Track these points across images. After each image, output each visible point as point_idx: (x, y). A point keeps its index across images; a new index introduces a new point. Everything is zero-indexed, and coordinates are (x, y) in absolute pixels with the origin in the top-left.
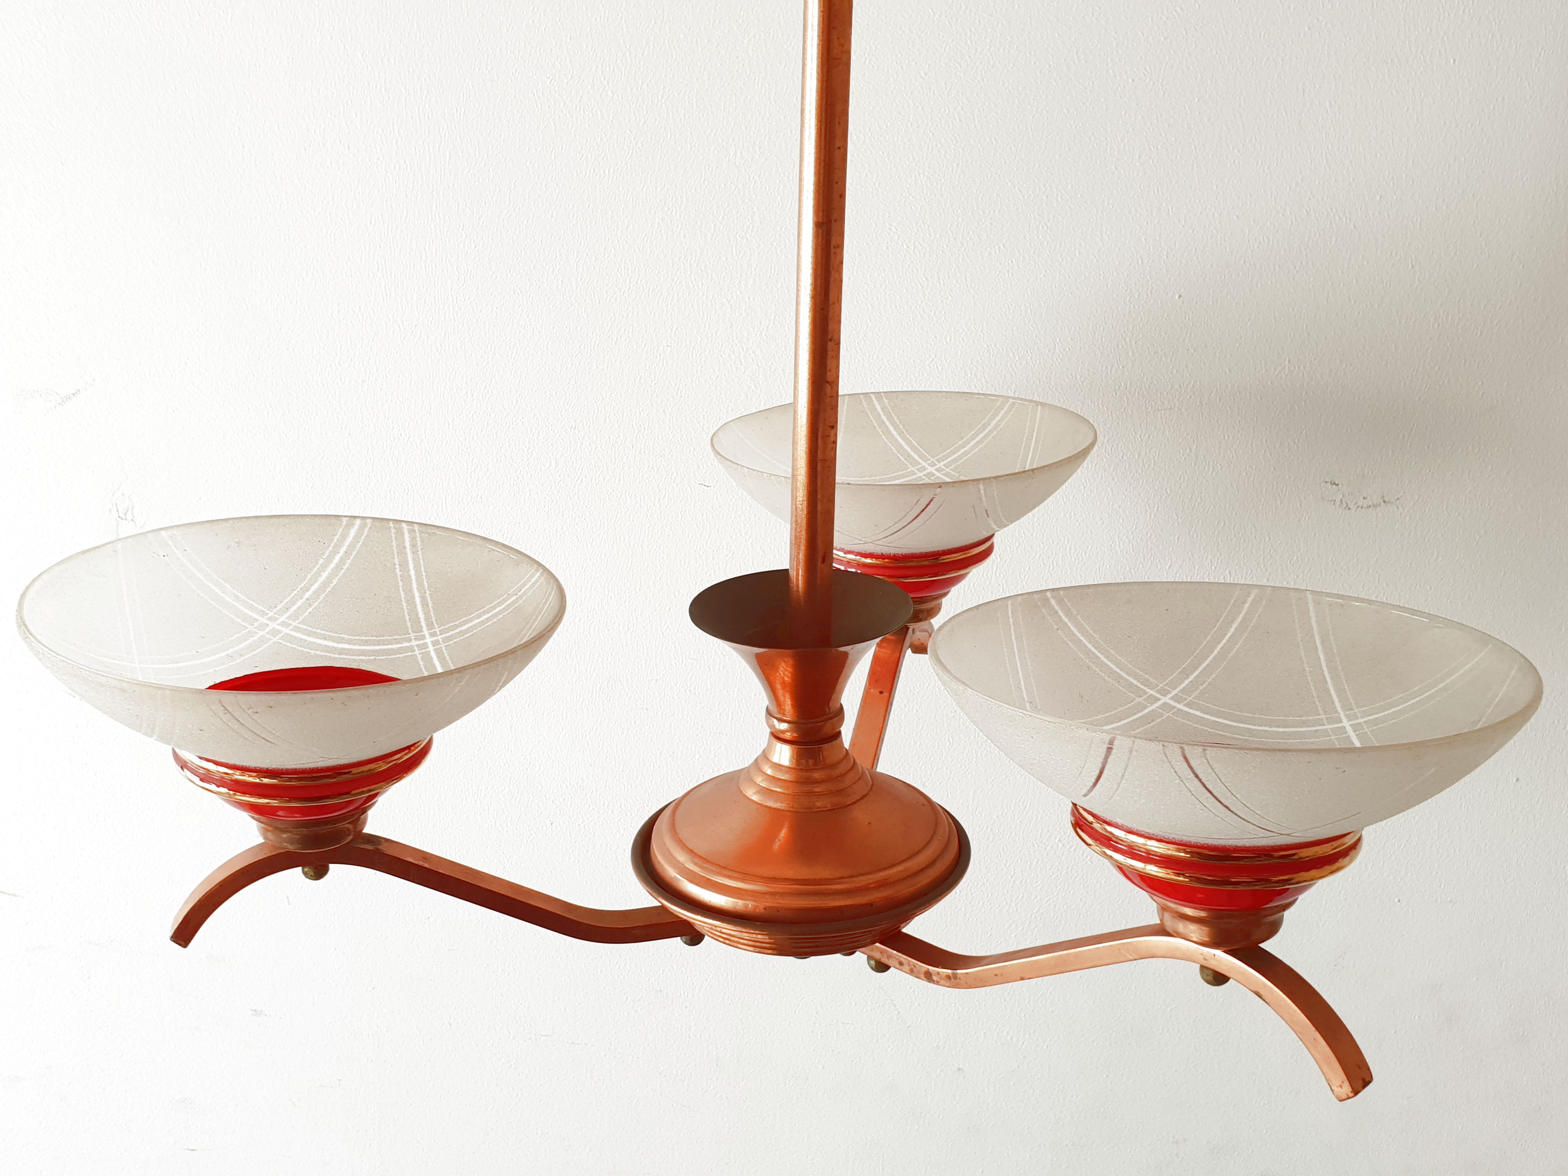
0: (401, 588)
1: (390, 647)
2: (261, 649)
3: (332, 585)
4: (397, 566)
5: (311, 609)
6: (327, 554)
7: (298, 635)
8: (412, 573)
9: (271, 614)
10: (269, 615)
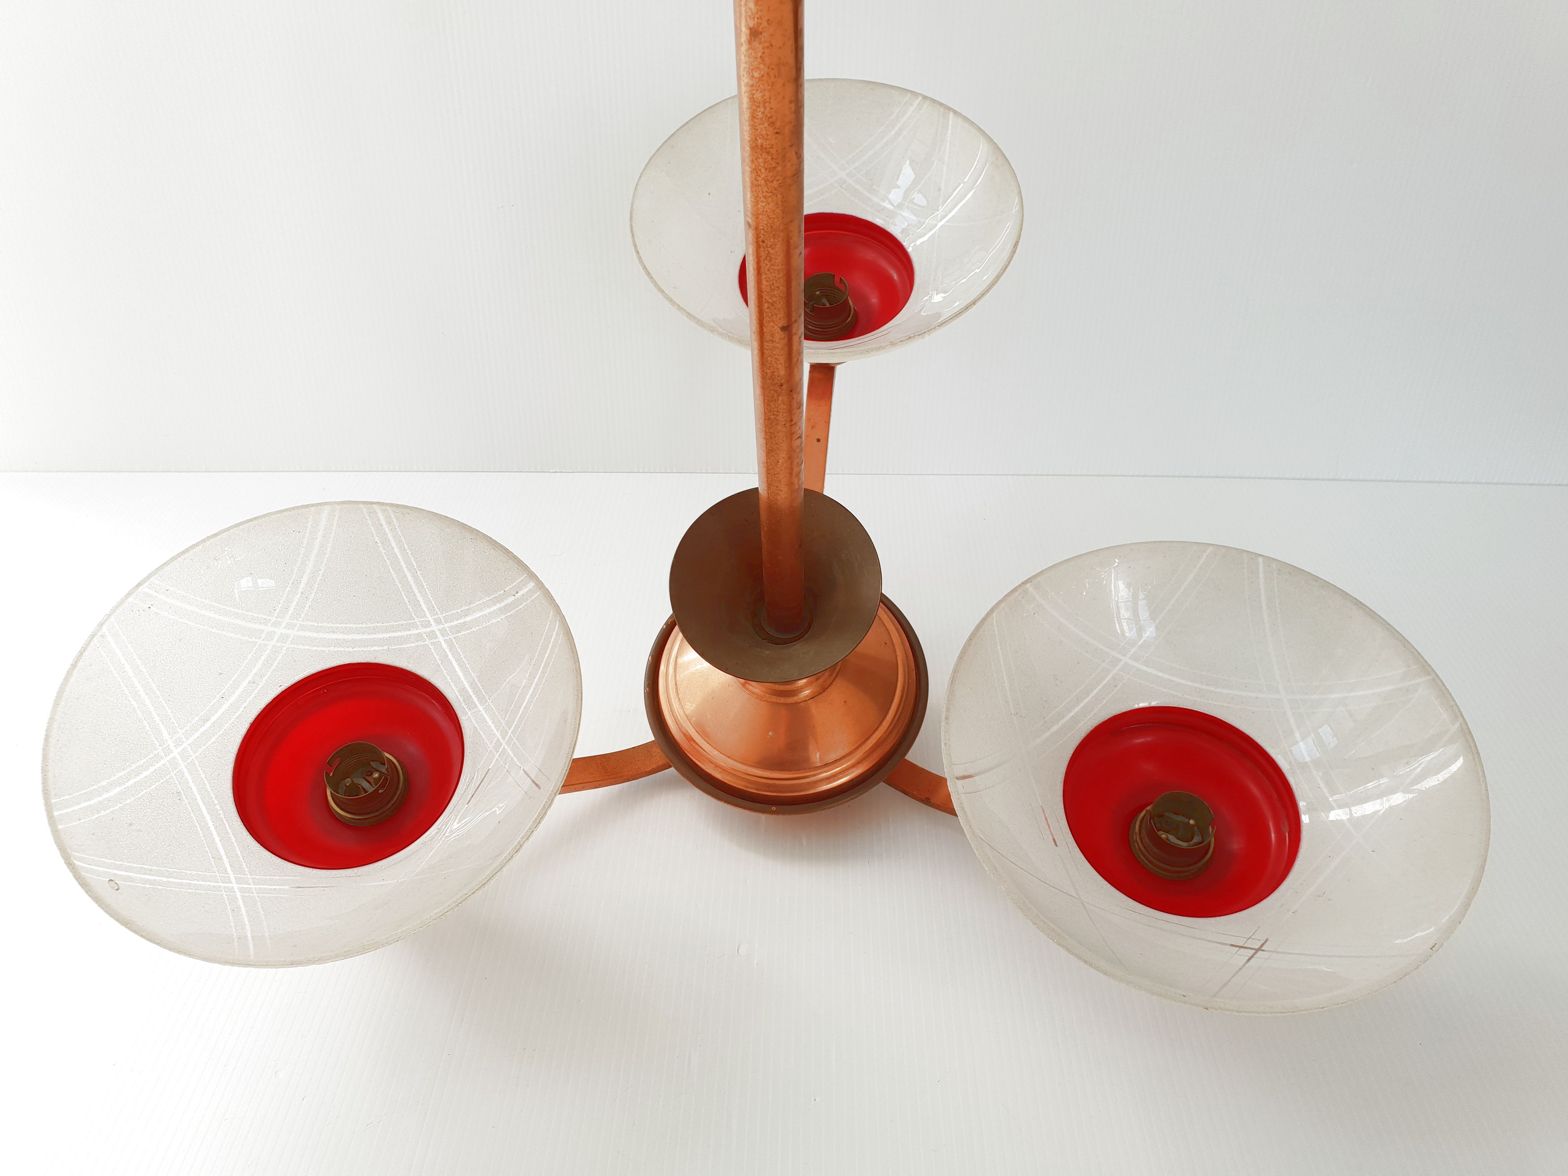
0: (390, 567)
1: (398, 634)
2: (277, 662)
3: (321, 573)
4: (379, 544)
5: (309, 603)
6: (305, 542)
7: (307, 634)
8: (396, 550)
9: (273, 619)
10: (272, 621)
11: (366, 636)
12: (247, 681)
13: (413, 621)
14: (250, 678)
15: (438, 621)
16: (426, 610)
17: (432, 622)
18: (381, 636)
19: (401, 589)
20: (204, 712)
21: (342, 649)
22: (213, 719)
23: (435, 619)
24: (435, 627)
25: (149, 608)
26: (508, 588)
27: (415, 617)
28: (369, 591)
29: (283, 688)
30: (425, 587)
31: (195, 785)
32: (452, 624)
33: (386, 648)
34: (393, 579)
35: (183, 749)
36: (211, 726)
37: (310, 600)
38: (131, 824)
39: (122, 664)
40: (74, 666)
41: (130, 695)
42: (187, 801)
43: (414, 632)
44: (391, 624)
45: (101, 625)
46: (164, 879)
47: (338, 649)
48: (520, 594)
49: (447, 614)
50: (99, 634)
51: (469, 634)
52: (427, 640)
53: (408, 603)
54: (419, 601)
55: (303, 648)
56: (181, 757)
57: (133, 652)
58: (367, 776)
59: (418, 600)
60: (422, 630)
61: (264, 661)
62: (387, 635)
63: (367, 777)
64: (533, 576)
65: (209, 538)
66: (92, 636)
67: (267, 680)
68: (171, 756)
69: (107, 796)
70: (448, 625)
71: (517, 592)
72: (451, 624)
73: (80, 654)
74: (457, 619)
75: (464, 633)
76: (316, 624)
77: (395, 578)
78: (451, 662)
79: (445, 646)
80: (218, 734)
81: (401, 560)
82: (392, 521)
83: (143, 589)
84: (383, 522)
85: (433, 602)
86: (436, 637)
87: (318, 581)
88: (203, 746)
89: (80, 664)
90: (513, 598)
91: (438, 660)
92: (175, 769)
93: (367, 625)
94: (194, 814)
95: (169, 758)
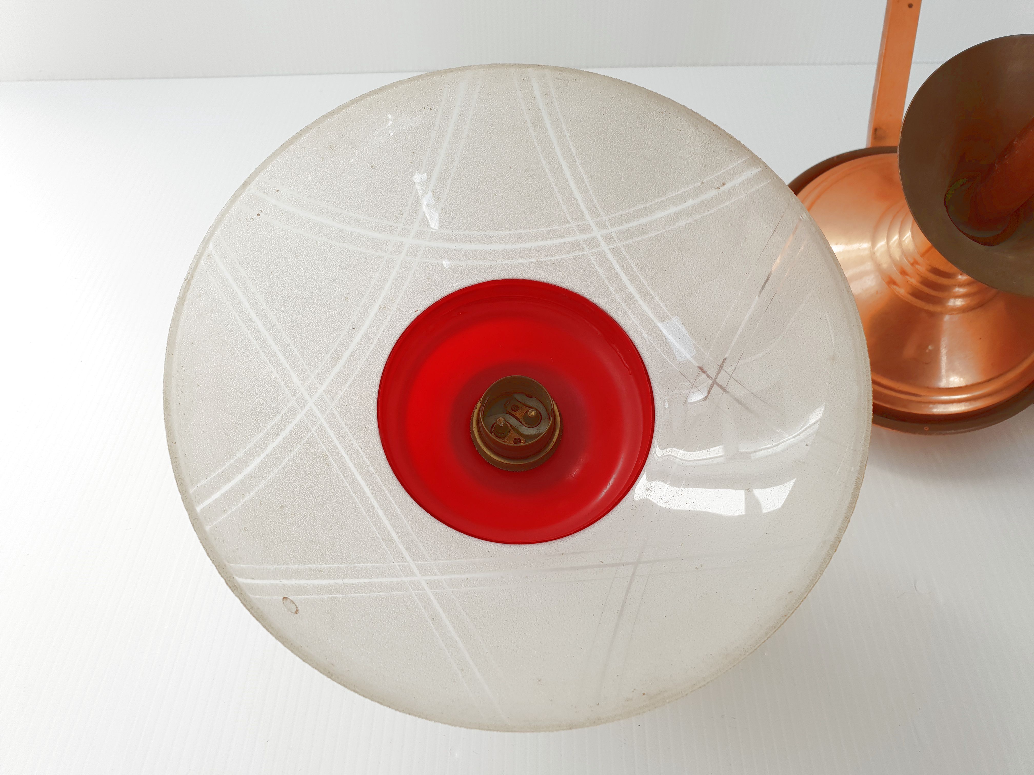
0: (541, 156)
1: (550, 242)
2: (409, 280)
4: (530, 126)
6: (438, 123)
8: (552, 133)
9: (401, 227)
10: (399, 229)
11: (509, 246)
12: (377, 307)
13: (567, 226)
14: (380, 301)
15: (602, 225)
16: (585, 210)
17: (593, 226)
18: (527, 245)
19: (553, 184)
20: (334, 348)
21: (481, 263)
22: (346, 355)
23: (597, 223)
24: (597, 233)
25: (258, 215)
26: (708, 179)
27: (570, 220)
28: (513, 187)
29: (419, 313)
30: (586, 180)
31: (340, 443)
32: (621, 228)
33: (534, 260)
34: (544, 171)
35: (319, 398)
36: (345, 365)
37: (443, 201)
38: (282, 507)
39: (235, 292)
40: (182, 299)
41: (249, 332)
42: (336, 466)
43: (569, 239)
44: (540, 230)
45: (206, 241)
46: (340, 581)
47: (478, 263)
48: (728, 186)
49: (613, 215)
50: (205, 254)
51: (644, 240)
52: (587, 249)
53: (561, 202)
54: (577, 200)
55: (436, 262)
56: (319, 408)
57: (246, 276)
58: (514, 411)
59: (575, 198)
60: (579, 237)
61: (393, 280)
62: (535, 244)
63: (514, 413)
64: (755, 160)
65: (325, 117)
66: (198, 258)
67: (399, 304)
68: (307, 408)
69: (247, 471)
70: (614, 229)
71: (724, 184)
72: (618, 228)
73: (188, 282)
74: (628, 222)
75: (637, 240)
76: (450, 232)
77: (547, 170)
78: (620, 277)
79: (610, 256)
80: (354, 375)
81: (556, 145)
82: (550, 91)
83: (252, 189)
84: (537, 93)
85: (595, 201)
86: (598, 245)
87: (452, 176)
88: (340, 392)
89: (189, 295)
90: (714, 192)
91: (601, 274)
92: (314, 424)
93: (510, 232)
94: (348, 482)
95: (305, 411)
